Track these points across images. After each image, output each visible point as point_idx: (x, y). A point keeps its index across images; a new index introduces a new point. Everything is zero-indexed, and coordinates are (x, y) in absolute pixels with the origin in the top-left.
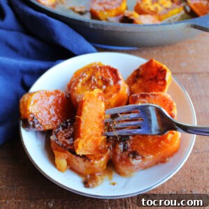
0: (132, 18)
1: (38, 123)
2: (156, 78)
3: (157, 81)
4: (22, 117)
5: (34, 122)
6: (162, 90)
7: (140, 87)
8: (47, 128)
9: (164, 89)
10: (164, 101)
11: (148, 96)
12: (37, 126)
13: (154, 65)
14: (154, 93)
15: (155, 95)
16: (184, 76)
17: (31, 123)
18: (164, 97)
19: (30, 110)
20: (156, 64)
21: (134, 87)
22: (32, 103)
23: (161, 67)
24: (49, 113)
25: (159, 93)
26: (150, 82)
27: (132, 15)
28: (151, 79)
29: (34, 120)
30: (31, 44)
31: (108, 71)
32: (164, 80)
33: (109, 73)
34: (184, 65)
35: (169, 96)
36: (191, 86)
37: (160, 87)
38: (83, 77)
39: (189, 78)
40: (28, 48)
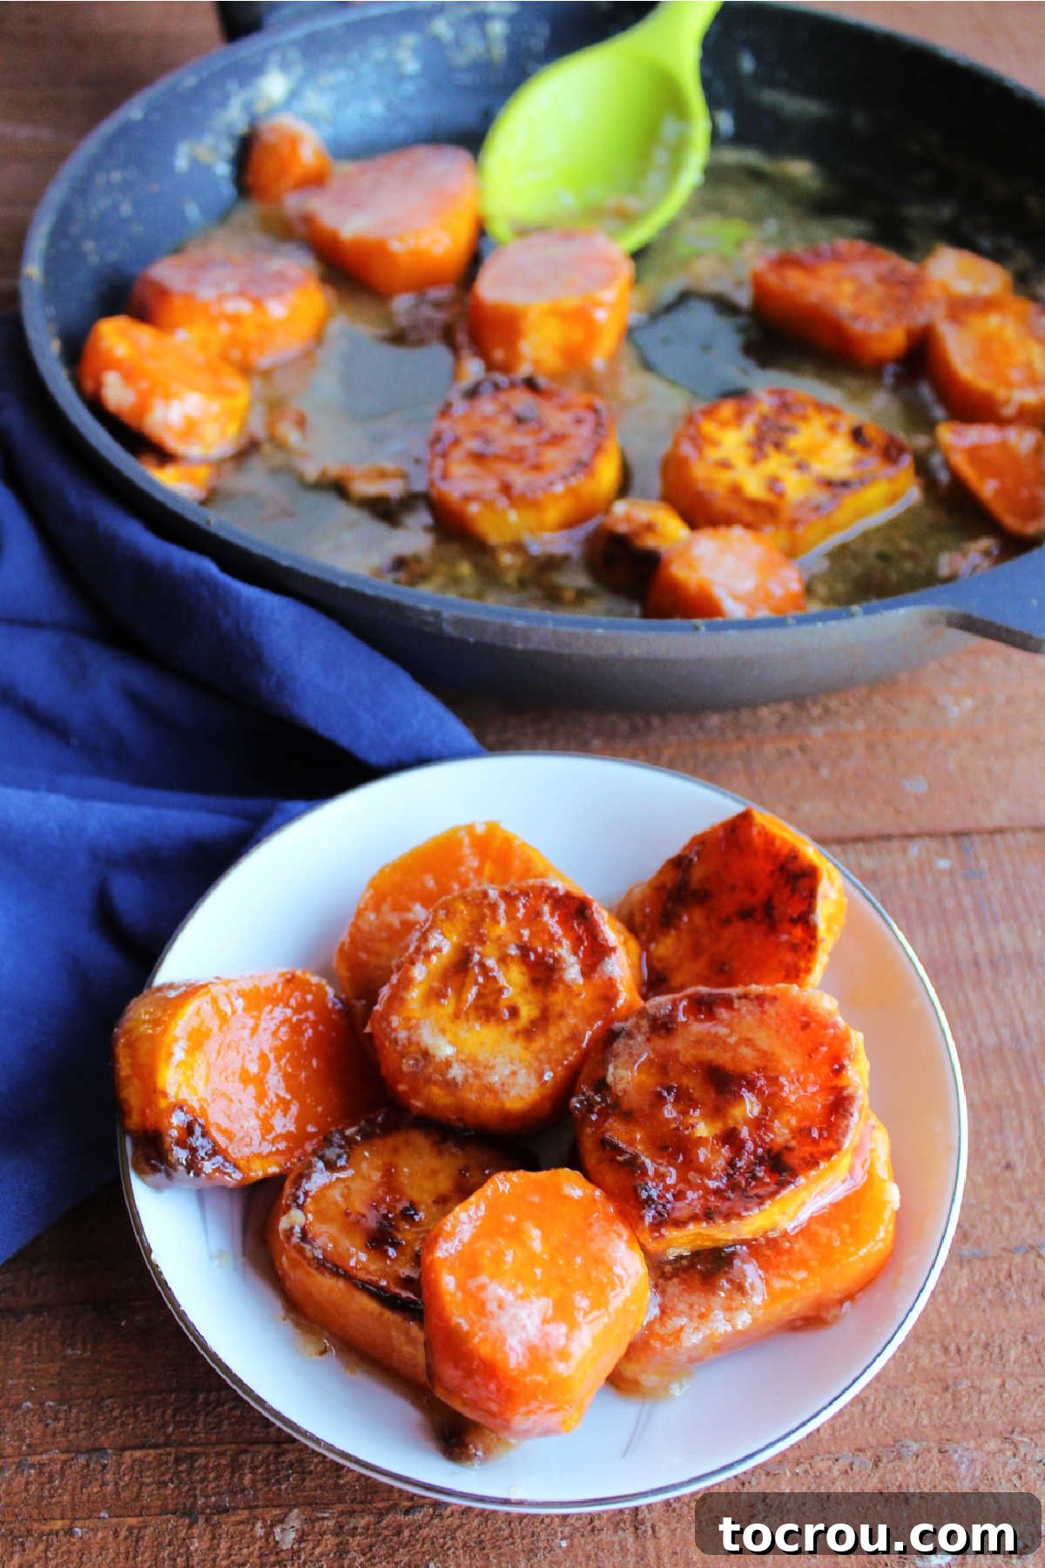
0: (650, 542)
1: (216, 1151)
2: (768, 907)
3: (773, 929)
4: (134, 1120)
5: (193, 1150)
6: (795, 974)
7: (696, 951)
8: (257, 1172)
9: (808, 970)
10: (805, 1026)
11: (728, 1002)
12: (208, 1167)
13: (758, 841)
14: (755, 988)
15: (761, 999)
16: (915, 849)
17: (181, 1155)
18: (805, 1010)
19: (171, 1090)
20: (769, 840)
21: (665, 947)
22: (179, 1054)
23: (794, 855)
24: (261, 1097)
25: (781, 986)
26: (739, 927)
27: (649, 527)
28: (745, 914)
29: (198, 1141)
30: (135, 700)
31: (546, 909)
32: (805, 920)
33: (551, 922)
34: (917, 785)
35: (827, 1004)
36: (950, 903)
37: (789, 958)
38: (428, 955)
39: (943, 864)
40: (118, 714)
